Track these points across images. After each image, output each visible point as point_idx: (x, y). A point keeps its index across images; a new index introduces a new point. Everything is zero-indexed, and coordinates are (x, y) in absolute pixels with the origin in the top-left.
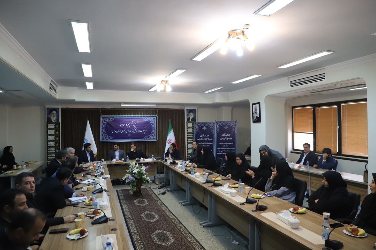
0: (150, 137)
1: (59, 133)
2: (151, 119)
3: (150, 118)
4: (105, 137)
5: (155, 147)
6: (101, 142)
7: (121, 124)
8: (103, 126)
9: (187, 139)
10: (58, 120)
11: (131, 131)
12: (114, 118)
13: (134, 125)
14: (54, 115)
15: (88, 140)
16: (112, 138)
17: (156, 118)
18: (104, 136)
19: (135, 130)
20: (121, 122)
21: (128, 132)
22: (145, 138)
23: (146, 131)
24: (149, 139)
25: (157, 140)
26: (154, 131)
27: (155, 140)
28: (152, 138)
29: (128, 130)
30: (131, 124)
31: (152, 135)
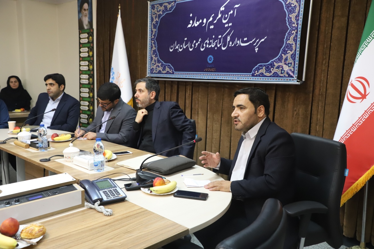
0: (276, 65)
1: (93, 55)
7: (191, 22)
8: (152, 31)
11: (216, 46)
12: (175, 1)
13: (224, 21)
14: (86, 12)
18: (155, 61)
19: (228, 40)
20: (191, 15)
21: (207, 46)
22: (256, 70)
23: (263, 40)
24: (270, 76)
25: (304, 80)
26: (292, 41)
27: (293, 80)
28: (283, 72)
29: (207, 40)
30: (218, 18)
31: (284, 57)
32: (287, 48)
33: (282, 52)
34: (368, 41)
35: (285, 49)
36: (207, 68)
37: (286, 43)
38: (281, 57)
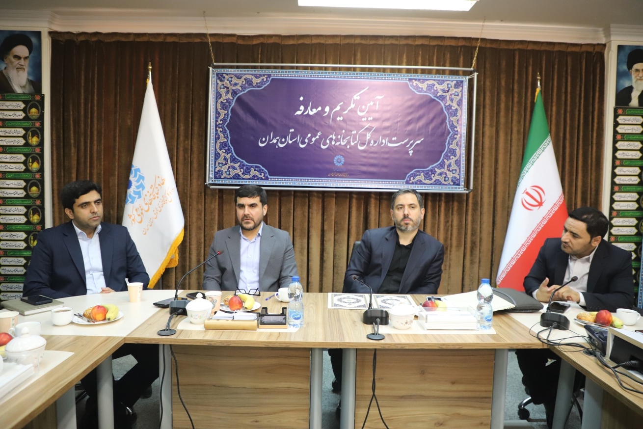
0: (438, 171)
1: (41, 144)
2: (444, 86)
3: (441, 82)
4: (229, 164)
5: (455, 223)
6: (206, 187)
7: (302, 108)
8: (218, 114)
9: (613, 193)
10: (36, 84)
11: (349, 142)
12: (269, 76)
13: (360, 114)
14: (22, 62)
15: (143, 172)
16: (260, 171)
17: (471, 81)
18: (225, 159)
19: (368, 138)
20: (301, 99)
21: (333, 143)
22: (411, 177)
23: (419, 142)
24: (431, 184)
25: (471, 187)
26: (454, 146)
27: (459, 188)
28: (447, 179)
29: (333, 134)
30: (349, 108)
31: (447, 162)
32: (449, 153)
33: (444, 157)
34: (538, 153)
35: (447, 154)
36: (334, 172)
37: (448, 147)
38: (443, 163)
